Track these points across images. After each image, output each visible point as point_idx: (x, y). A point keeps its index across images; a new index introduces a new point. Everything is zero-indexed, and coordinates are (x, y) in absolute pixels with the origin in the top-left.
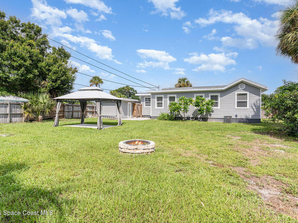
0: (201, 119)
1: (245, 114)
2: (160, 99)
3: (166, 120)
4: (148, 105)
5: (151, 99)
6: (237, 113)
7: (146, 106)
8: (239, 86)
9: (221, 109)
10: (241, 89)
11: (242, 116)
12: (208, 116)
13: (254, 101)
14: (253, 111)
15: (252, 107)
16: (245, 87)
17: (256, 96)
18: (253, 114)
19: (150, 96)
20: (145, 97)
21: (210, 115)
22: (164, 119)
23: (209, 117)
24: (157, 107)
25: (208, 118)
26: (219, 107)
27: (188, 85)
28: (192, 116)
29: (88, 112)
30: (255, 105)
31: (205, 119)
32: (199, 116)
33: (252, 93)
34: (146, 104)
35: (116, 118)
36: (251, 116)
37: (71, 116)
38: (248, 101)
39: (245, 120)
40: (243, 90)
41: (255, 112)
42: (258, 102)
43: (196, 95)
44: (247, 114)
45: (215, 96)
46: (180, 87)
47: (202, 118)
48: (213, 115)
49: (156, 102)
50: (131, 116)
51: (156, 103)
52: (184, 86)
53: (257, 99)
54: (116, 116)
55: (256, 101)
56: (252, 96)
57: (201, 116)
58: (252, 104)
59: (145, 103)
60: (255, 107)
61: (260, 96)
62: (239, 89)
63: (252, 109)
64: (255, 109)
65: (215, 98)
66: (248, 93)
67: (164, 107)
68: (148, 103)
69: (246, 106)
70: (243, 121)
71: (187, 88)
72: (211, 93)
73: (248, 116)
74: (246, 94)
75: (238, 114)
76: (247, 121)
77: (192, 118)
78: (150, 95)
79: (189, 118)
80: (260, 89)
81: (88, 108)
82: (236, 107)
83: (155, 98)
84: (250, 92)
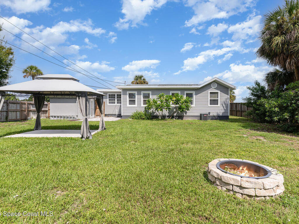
0: (177, 118)
1: (217, 112)
2: (132, 96)
3: (143, 119)
4: (112, 103)
5: (122, 96)
6: (210, 110)
7: (109, 103)
8: (212, 85)
9: (196, 107)
10: (213, 88)
11: (214, 113)
12: (183, 114)
13: (224, 99)
14: (223, 109)
15: (222, 105)
16: (216, 86)
17: (225, 94)
18: (224, 112)
19: (121, 93)
20: (108, 94)
21: (186, 113)
22: (141, 118)
23: (185, 115)
24: (129, 104)
25: (183, 116)
26: (194, 105)
27: (145, 82)
28: (168, 115)
29: (31, 111)
30: (224, 103)
31: (180, 117)
32: (175, 114)
33: (222, 92)
34: (110, 101)
35: (77, 119)
36: (221, 113)
37: (5, 117)
38: (219, 99)
39: (216, 117)
40: (215, 88)
41: (224, 109)
42: (227, 101)
43: (172, 92)
44: (218, 112)
45: (190, 94)
46: (137, 84)
47: (177, 116)
48: (189, 113)
49: (128, 99)
50: (93, 115)
51: (127, 101)
52: (142, 84)
53: (227, 97)
54: (77, 116)
55: (225, 99)
56: (223, 94)
57: (177, 114)
58: (223, 102)
59: (108, 100)
60: (225, 105)
61: (228, 95)
62: (212, 87)
63: (222, 107)
64: (225, 107)
65: (190, 95)
66: (219, 91)
67: (137, 105)
68: (112, 100)
69: (217, 104)
70: (215, 118)
71: (144, 85)
72: (187, 91)
73: (219, 113)
74: (217, 93)
75: (210, 112)
76: (218, 118)
77: (168, 116)
78: (121, 91)
79: (165, 116)
80: (228, 88)
81: (31, 106)
82: (209, 105)
83: (127, 95)
84: (221, 91)
